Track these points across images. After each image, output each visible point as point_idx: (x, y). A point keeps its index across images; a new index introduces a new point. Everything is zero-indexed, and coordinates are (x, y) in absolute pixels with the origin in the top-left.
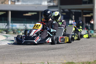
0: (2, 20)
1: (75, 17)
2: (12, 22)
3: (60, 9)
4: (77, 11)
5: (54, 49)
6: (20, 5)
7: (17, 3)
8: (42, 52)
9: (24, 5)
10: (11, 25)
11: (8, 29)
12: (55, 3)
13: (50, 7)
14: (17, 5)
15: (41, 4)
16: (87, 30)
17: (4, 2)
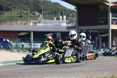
0: (25, 40)
1: (91, 37)
2: (34, 42)
3: (78, 29)
4: (94, 31)
5: (74, 66)
6: (41, 26)
7: (38, 25)
8: (63, 69)
9: (45, 26)
10: (33, 45)
11: (30, 48)
12: (74, 25)
13: (69, 28)
14: (38, 26)
15: (60, 26)
16: (104, 49)
17: (26, 24)
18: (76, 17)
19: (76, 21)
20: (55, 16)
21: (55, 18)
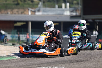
0: (22, 32)
1: (99, 28)
4: (101, 21)
6: (40, 15)
10: (31, 37)
12: (78, 13)
15: (63, 14)
17: (24, 12)
18: (80, 5)
19: (81, 9)
20: (57, 3)
21: (57, 6)
